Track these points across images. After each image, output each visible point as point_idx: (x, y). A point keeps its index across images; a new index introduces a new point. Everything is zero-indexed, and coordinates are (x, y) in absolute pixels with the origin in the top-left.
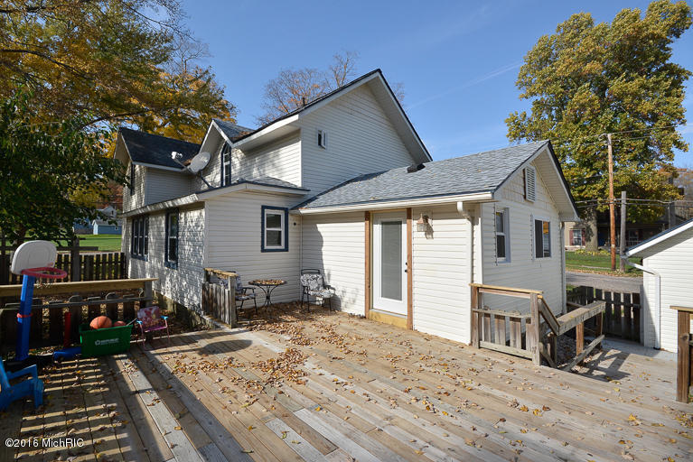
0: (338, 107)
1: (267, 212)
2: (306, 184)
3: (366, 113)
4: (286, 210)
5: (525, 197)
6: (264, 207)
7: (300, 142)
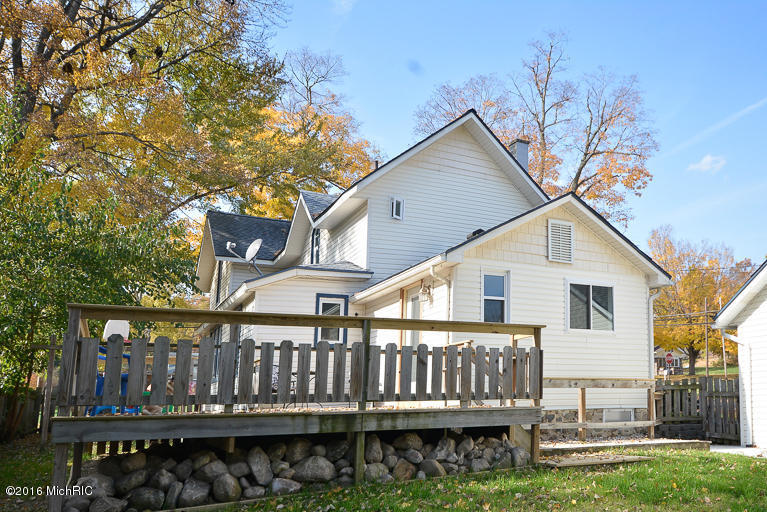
0: (420, 164)
1: (323, 300)
2: (372, 265)
3: (463, 166)
4: (346, 298)
5: (547, 257)
6: (319, 296)
7: (366, 217)
